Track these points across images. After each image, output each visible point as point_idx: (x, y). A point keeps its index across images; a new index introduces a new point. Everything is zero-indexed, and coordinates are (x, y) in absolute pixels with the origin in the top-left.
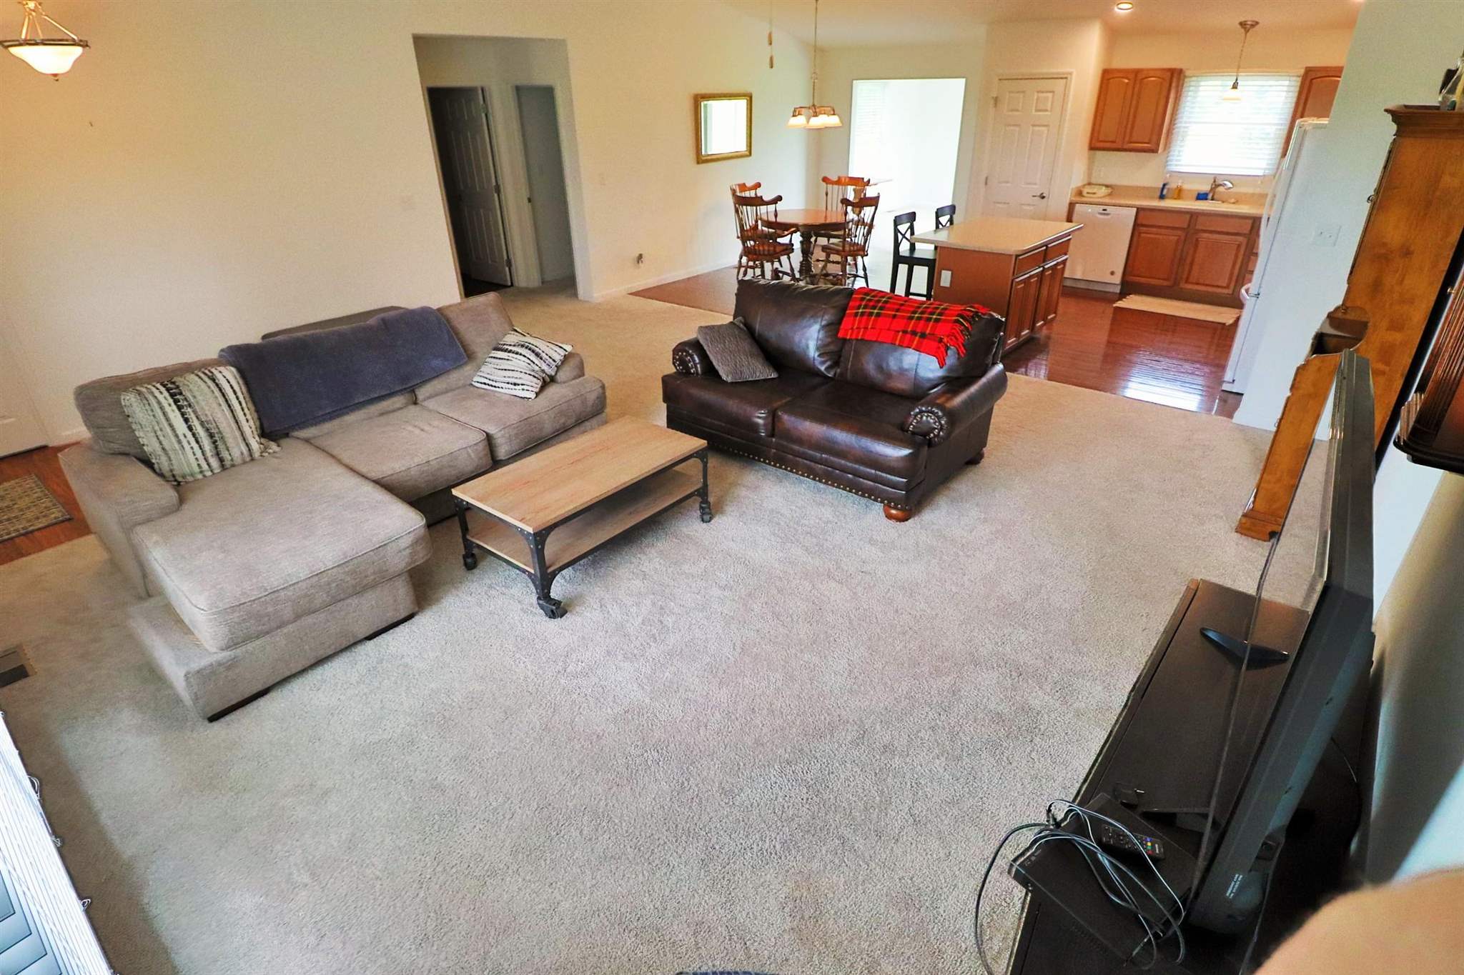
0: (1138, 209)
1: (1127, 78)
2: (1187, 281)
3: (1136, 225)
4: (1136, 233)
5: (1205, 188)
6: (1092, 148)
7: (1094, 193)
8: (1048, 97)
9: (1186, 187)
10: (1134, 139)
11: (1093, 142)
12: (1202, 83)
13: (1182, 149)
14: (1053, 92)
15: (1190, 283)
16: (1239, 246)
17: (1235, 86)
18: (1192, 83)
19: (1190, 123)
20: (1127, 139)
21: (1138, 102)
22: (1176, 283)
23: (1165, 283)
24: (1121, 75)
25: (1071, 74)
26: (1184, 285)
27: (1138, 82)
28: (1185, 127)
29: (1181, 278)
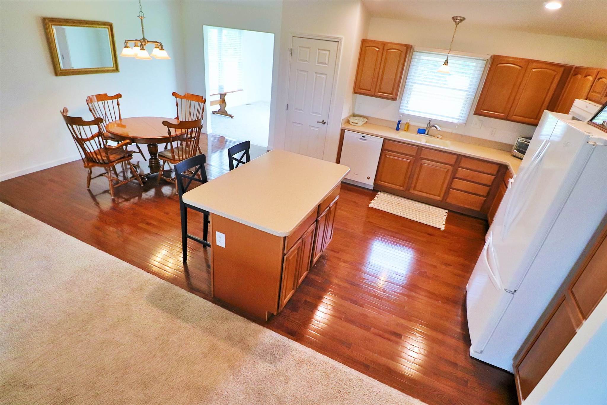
0: (384, 139)
1: (378, 48)
2: (414, 189)
3: (383, 150)
4: (383, 154)
5: (424, 126)
6: (355, 92)
7: (357, 123)
8: (326, 54)
9: (411, 123)
10: (382, 90)
11: (356, 89)
12: (422, 57)
13: (408, 99)
14: (329, 51)
15: (416, 190)
16: (447, 172)
17: (446, 63)
18: (417, 57)
19: (415, 83)
20: (377, 90)
21: (384, 67)
22: (408, 189)
23: (401, 188)
24: (374, 45)
25: (341, 39)
26: (412, 191)
27: (385, 51)
28: (411, 86)
29: (411, 187)
